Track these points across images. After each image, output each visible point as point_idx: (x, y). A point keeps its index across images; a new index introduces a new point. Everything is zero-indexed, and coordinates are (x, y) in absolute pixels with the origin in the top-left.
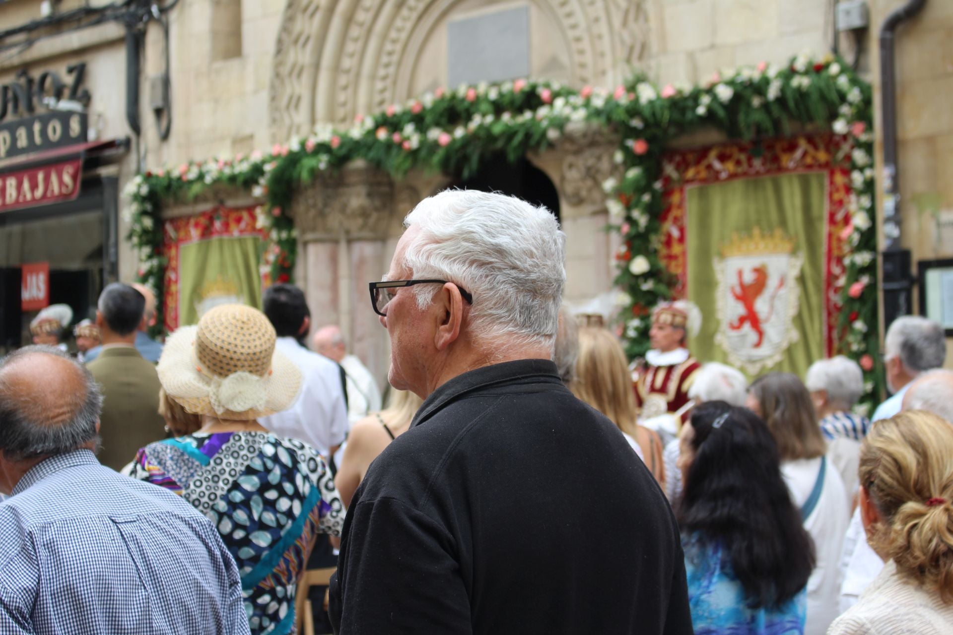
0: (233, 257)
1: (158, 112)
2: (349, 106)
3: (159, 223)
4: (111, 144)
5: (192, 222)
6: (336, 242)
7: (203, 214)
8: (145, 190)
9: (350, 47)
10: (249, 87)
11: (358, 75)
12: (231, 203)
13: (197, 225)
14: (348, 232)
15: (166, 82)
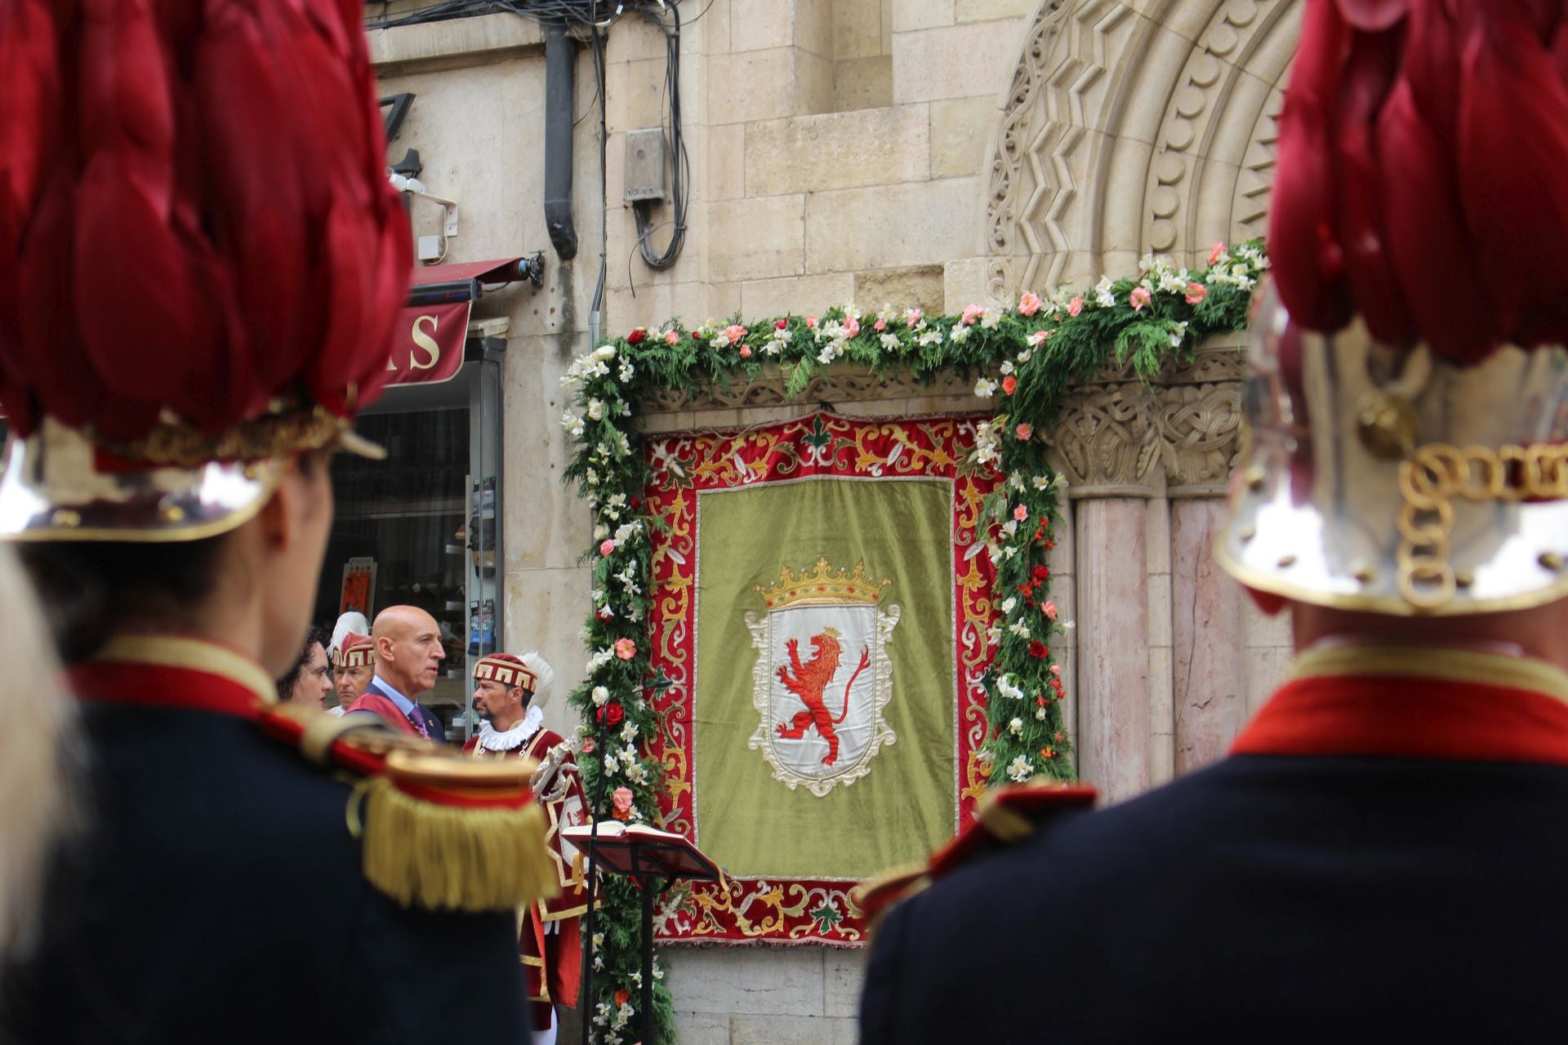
0: (869, 522)
1: (645, 210)
2: (1181, 220)
3: (643, 444)
4: (506, 272)
5: (739, 443)
6: (1146, 499)
7: (776, 430)
8: (626, 373)
9: (1188, 99)
10: (912, 167)
11: (1205, 159)
12: (848, 410)
13: (749, 453)
14: (1171, 481)
15: (674, 149)
